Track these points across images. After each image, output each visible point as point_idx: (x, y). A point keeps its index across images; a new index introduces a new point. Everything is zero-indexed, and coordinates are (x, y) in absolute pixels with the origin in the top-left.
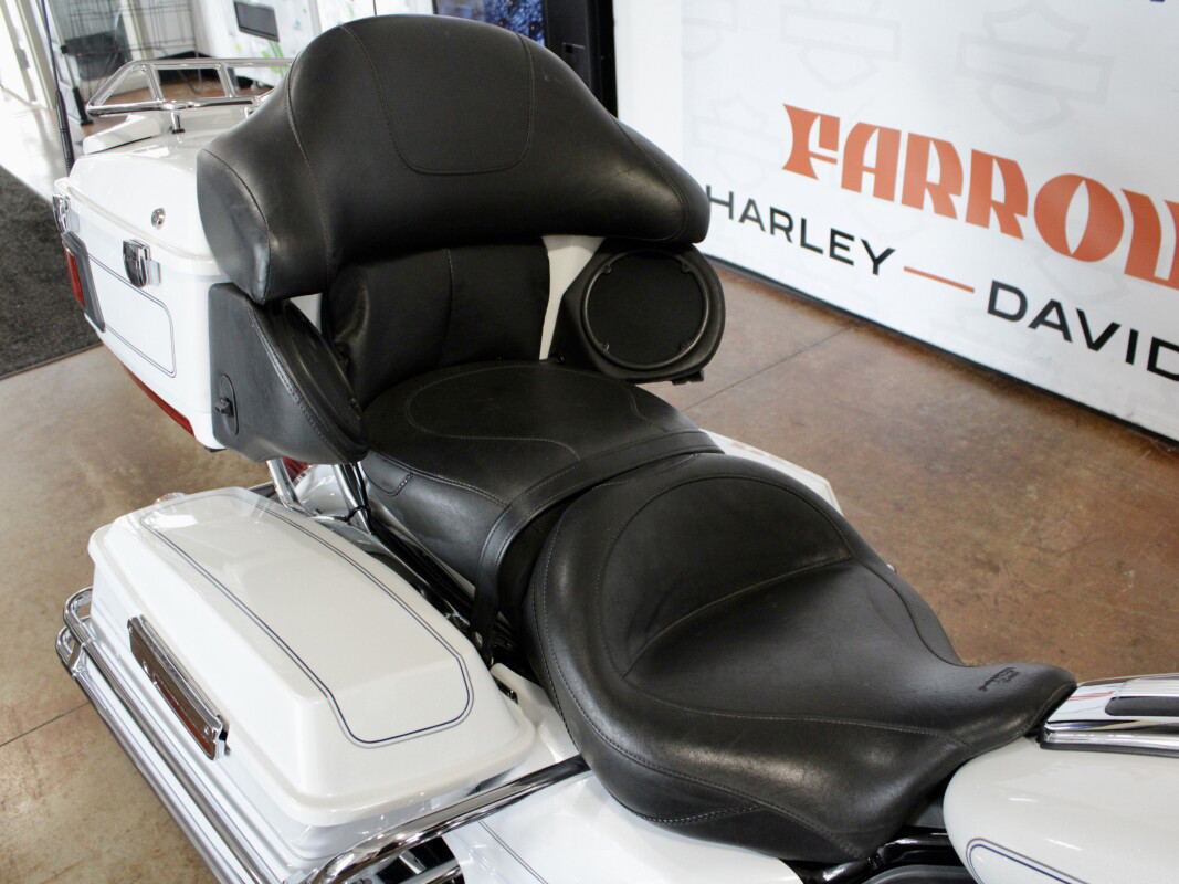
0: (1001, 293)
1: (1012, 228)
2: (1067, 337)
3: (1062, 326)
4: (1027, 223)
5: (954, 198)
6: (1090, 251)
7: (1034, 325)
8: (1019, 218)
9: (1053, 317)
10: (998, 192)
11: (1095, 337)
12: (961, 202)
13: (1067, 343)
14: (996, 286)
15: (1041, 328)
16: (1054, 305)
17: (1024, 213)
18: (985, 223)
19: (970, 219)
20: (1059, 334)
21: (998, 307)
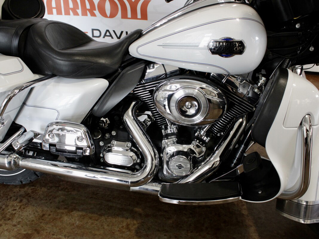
0: (94, 31)
1: (93, 15)
2: (112, 38)
3: (111, 36)
4: (97, 12)
5: (77, 10)
6: (113, 15)
7: (104, 37)
8: (94, 11)
9: (108, 34)
10: (88, 6)
11: (118, 36)
12: (79, 11)
13: (113, 39)
14: (93, 30)
15: (106, 37)
16: (108, 31)
17: (95, 10)
18: (86, 15)
19: (82, 15)
20: (110, 38)
21: (95, 35)
